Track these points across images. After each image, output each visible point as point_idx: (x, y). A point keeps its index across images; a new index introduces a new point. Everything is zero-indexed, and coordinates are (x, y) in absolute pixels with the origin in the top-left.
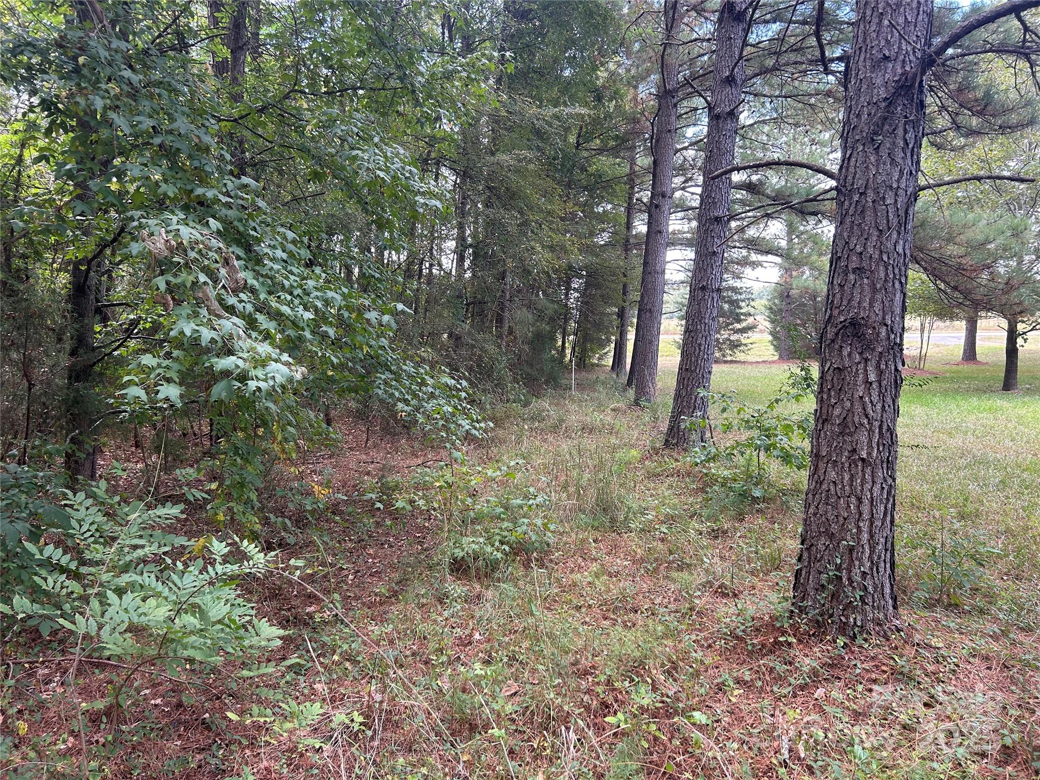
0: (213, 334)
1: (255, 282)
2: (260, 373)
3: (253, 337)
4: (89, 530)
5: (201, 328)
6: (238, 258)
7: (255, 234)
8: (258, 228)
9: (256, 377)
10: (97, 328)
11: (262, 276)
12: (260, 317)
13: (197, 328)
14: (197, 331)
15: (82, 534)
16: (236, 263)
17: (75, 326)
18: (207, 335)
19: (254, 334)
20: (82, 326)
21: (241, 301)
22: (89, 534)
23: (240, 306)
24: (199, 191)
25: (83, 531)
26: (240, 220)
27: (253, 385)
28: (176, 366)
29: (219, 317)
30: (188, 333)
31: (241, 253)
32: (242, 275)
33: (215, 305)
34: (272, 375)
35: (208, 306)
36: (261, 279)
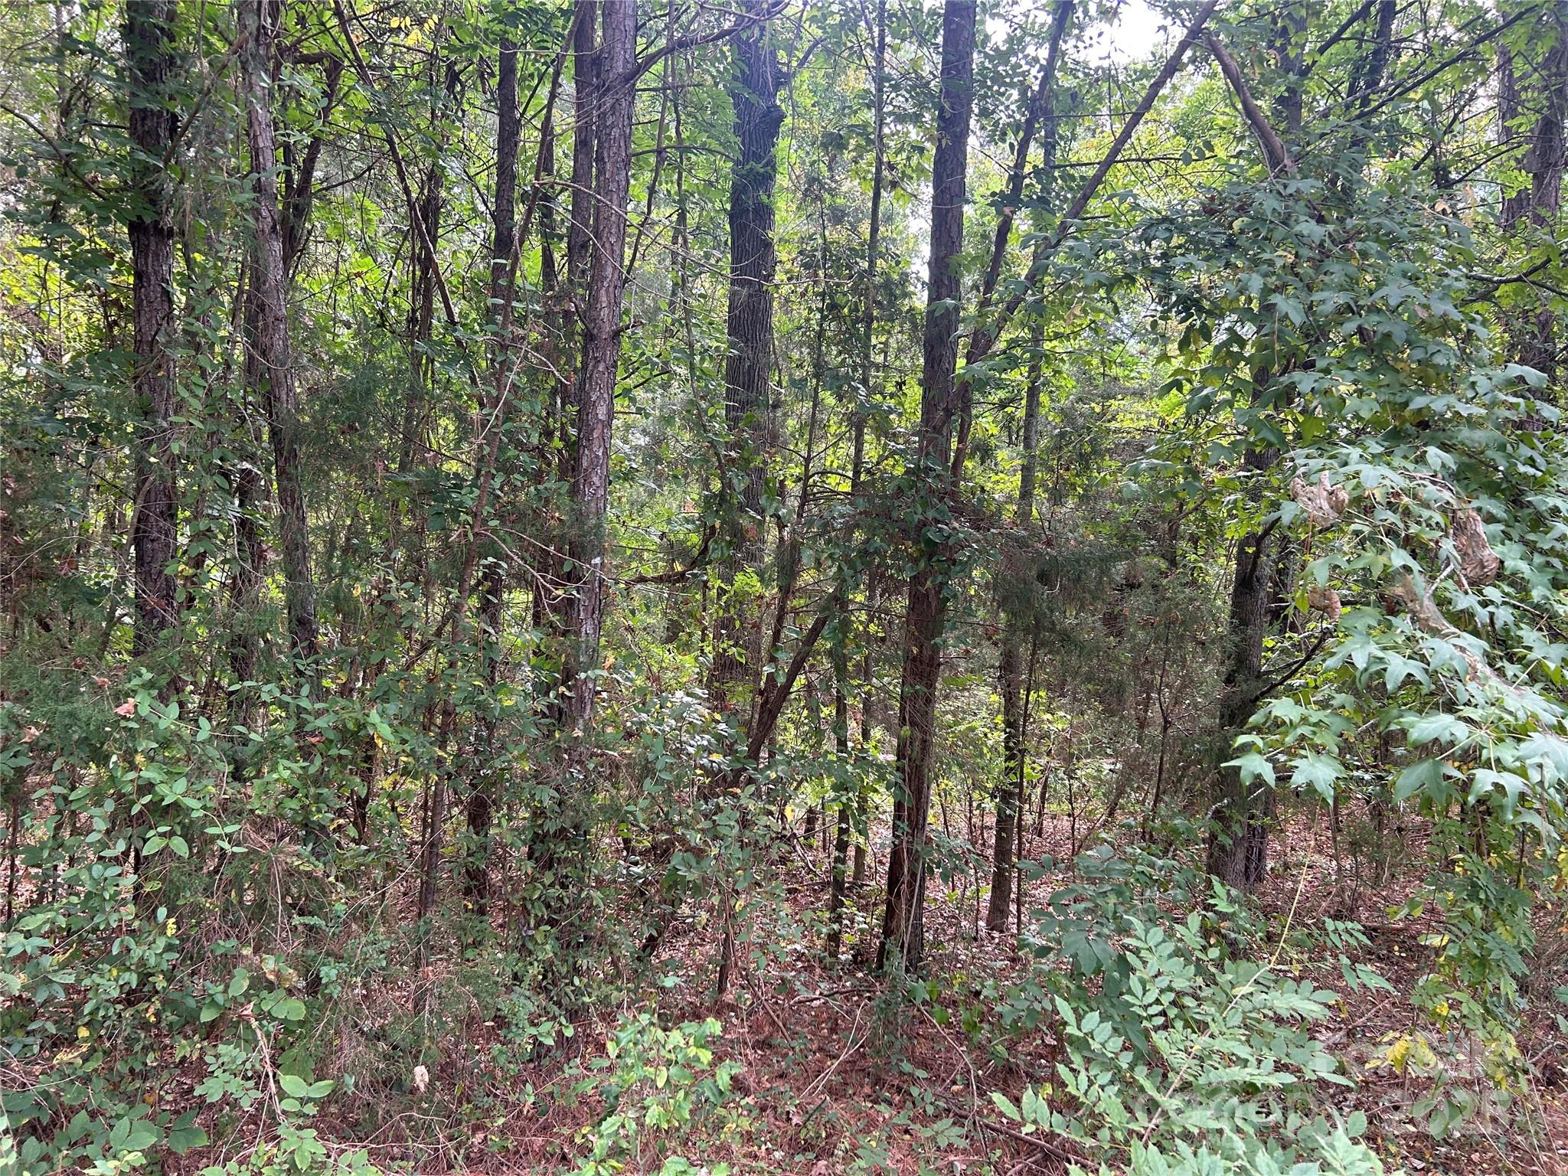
0: (1415, 668)
1: (1523, 566)
2: (1507, 753)
3: (1510, 673)
4: (1158, 1002)
5: (1391, 657)
6: (1490, 519)
7: (1531, 471)
8: (1539, 460)
9: (1498, 760)
10: (1268, 642)
11: (1543, 552)
12: (1529, 635)
13: (1380, 654)
14: (1381, 659)
15: (1146, 1007)
16: (1481, 528)
17: (1233, 637)
18: (1398, 667)
19: (1511, 669)
20: (1243, 640)
21: (1485, 604)
22: (1155, 1009)
23: (1482, 615)
24: (1419, 402)
25: (1146, 1001)
26: (1502, 448)
27: (1485, 779)
28: (1337, 724)
29: (1435, 632)
30: (1360, 662)
31: (1496, 508)
32: (1492, 553)
33: (1429, 609)
34: (1537, 760)
35: (1414, 613)
36: (1538, 559)
